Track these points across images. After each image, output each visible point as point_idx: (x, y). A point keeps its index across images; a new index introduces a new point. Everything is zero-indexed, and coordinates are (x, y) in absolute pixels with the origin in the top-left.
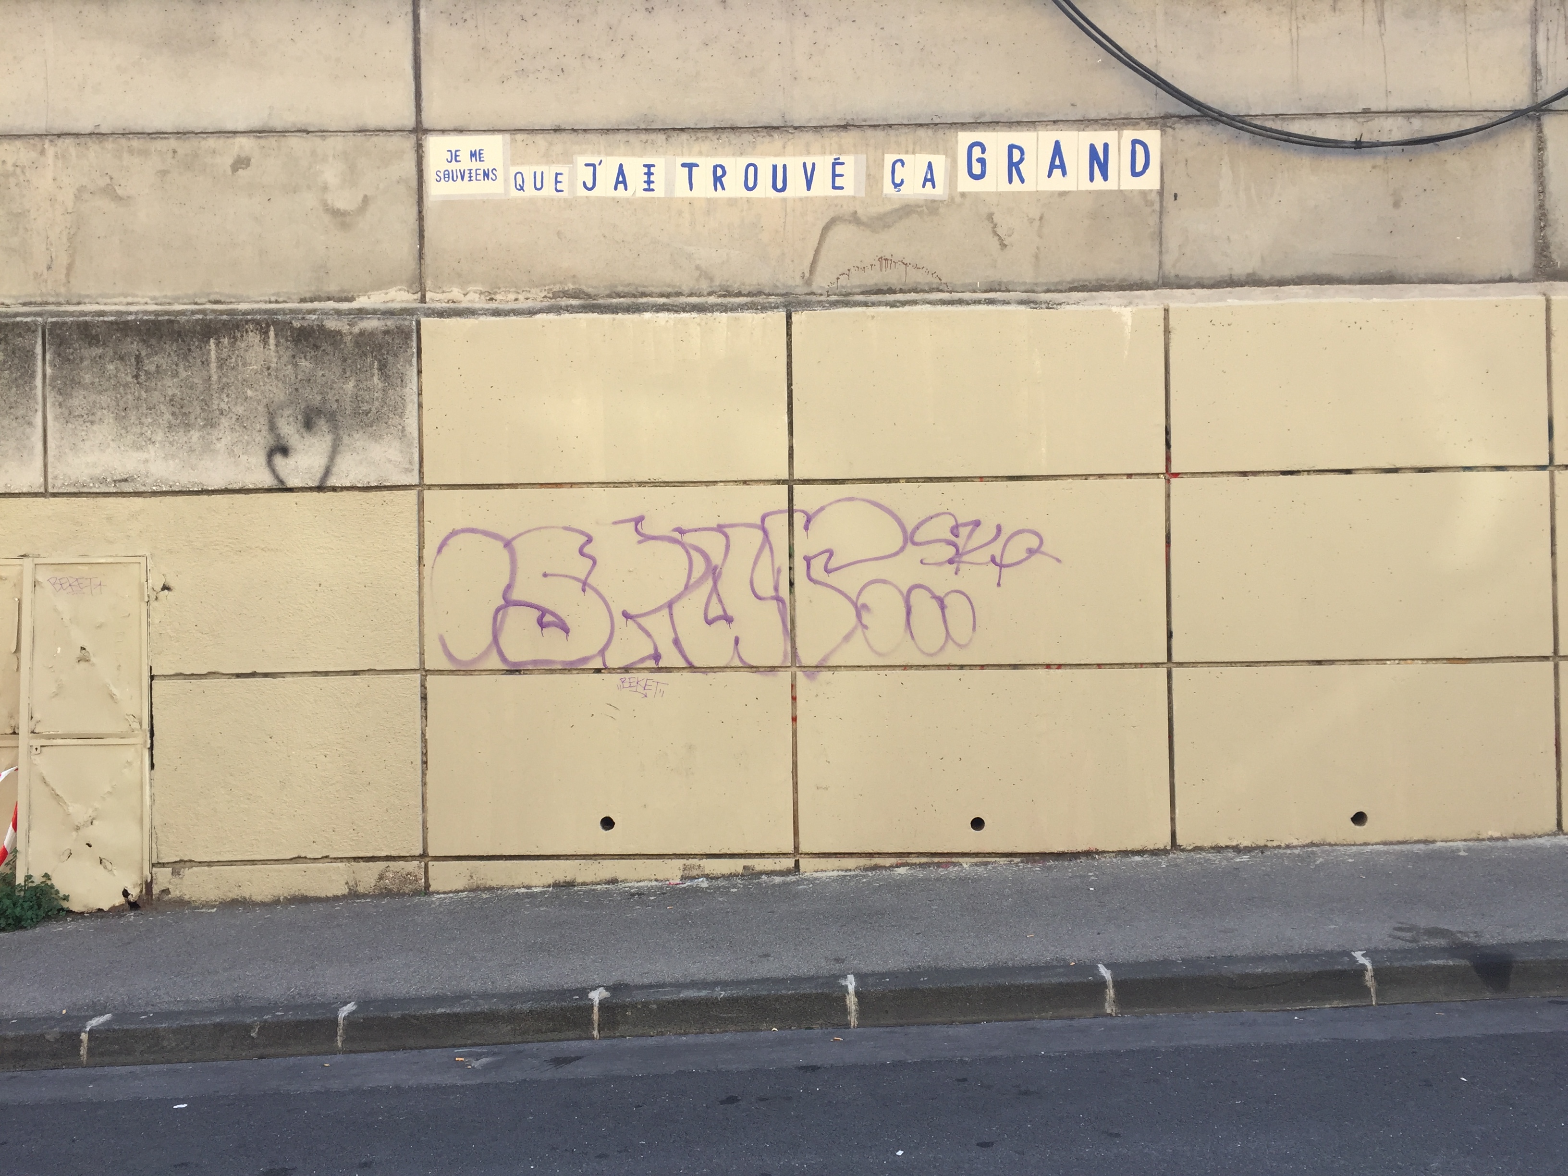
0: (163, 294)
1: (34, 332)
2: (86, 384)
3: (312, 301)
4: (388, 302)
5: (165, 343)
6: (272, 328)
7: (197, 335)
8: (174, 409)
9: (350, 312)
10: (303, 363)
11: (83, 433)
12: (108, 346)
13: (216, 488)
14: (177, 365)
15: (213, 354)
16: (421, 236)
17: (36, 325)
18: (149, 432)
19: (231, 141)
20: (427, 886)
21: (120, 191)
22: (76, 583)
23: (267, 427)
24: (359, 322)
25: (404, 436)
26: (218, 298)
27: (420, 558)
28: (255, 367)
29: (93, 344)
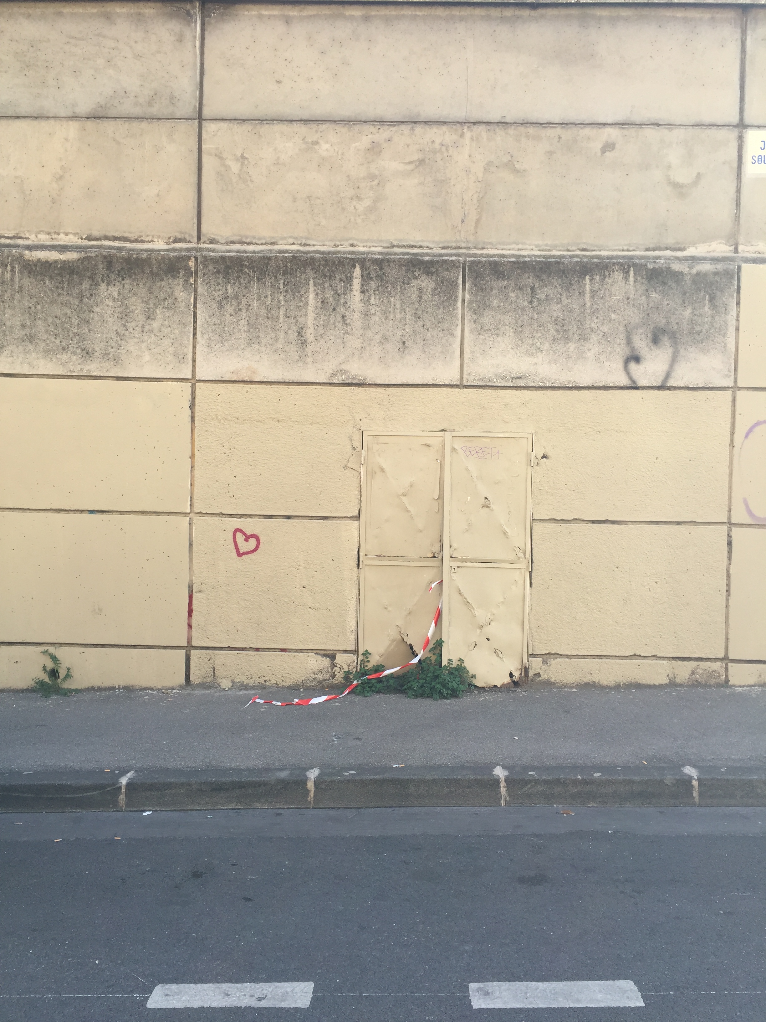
0: (545, 243)
1: (457, 267)
2: (494, 306)
3: (654, 250)
4: (710, 252)
5: (553, 278)
6: (632, 269)
7: (576, 273)
8: (557, 327)
9: (686, 259)
10: (654, 295)
11: (491, 343)
12: (511, 280)
13: (586, 385)
14: (561, 295)
15: (588, 286)
16: (738, 204)
17: (459, 262)
18: (538, 343)
19: (601, 131)
20: (727, 681)
21: (517, 166)
22: (481, 451)
23: (624, 342)
24: (696, 266)
25: (725, 350)
26: (584, 246)
27: (732, 441)
28: (618, 297)
29: (500, 278)
